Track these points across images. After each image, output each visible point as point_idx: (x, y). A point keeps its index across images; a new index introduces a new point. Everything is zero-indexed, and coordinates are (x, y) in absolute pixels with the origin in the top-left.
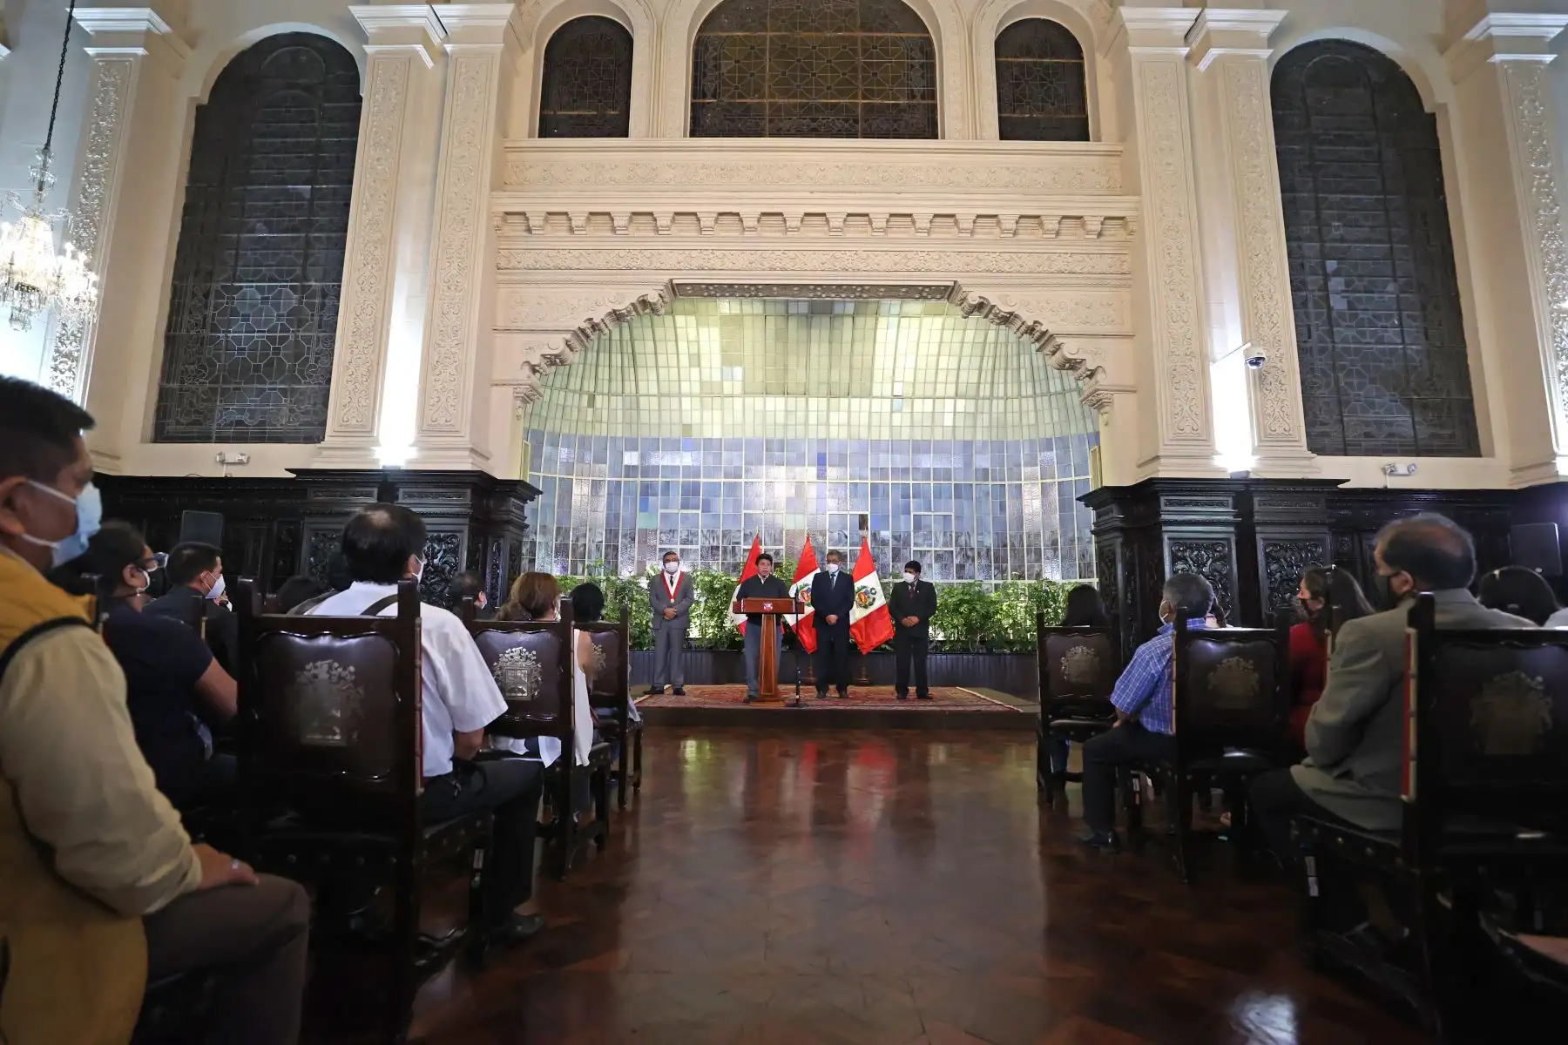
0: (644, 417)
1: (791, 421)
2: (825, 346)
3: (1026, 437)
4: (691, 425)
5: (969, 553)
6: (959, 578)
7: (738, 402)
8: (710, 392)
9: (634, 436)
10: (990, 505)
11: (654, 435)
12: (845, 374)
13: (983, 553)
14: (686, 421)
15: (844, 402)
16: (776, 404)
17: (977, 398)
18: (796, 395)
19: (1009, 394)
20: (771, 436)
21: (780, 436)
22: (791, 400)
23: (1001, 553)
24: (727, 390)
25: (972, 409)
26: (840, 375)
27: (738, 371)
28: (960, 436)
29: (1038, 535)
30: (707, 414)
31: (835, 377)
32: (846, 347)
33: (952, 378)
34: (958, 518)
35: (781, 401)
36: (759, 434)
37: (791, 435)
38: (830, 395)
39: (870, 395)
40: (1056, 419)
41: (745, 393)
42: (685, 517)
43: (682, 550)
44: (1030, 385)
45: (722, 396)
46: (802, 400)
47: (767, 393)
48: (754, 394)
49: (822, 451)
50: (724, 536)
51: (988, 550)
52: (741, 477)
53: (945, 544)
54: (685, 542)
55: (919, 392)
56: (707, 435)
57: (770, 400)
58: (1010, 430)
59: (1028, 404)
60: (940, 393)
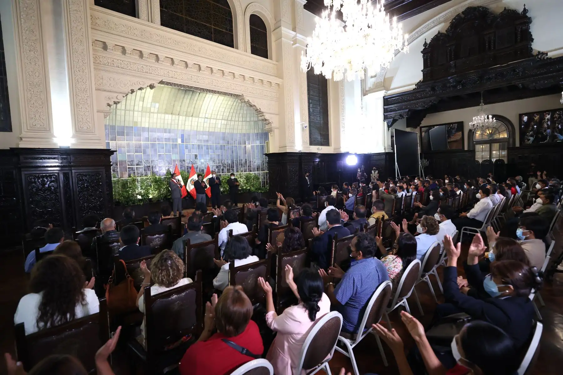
0: (118, 118)
1: (173, 123)
2: (188, 100)
3: (239, 132)
4: (137, 122)
5: (225, 165)
6: (222, 173)
7: (155, 115)
8: (145, 111)
9: (114, 124)
10: (230, 152)
11: (122, 124)
12: (192, 109)
13: (228, 165)
14: (135, 120)
15: (191, 118)
16: (168, 117)
17: (227, 120)
18: (175, 114)
19: (236, 120)
20: (166, 127)
21: (169, 127)
22: (174, 116)
23: (233, 165)
24: (152, 111)
25: (225, 123)
26: (191, 110)
27: (157, 105)
28: (222, 131)
29: (242, 160)
30: (143, 119)
31: (189, 110)
32: (195, 102)
33: (222, 114)
34: (222, 155)
35: (170, 116)
36: (162, 127)
37: (173, 128)
38: (186, 116)
39: (199, 117)
40: (247, 128)
41: (158, 113)
42: (137, 156)
43: (137, 168)
44: (242, 118)
45: (150, 112)
46: (177, 117)
47: (166, 113)
48: (161, 113)
49: (183, 134)
50: (152, 162)
51: (229, 164)
52: (156, 141)
53: (219, 163)
54: (137, 165)
55: (212, 117)
56: (143, 126)
57: (167, 116)
58: (235, 130)
59: (240, 123)
60: (218, 118)
